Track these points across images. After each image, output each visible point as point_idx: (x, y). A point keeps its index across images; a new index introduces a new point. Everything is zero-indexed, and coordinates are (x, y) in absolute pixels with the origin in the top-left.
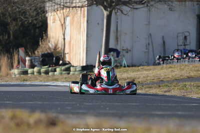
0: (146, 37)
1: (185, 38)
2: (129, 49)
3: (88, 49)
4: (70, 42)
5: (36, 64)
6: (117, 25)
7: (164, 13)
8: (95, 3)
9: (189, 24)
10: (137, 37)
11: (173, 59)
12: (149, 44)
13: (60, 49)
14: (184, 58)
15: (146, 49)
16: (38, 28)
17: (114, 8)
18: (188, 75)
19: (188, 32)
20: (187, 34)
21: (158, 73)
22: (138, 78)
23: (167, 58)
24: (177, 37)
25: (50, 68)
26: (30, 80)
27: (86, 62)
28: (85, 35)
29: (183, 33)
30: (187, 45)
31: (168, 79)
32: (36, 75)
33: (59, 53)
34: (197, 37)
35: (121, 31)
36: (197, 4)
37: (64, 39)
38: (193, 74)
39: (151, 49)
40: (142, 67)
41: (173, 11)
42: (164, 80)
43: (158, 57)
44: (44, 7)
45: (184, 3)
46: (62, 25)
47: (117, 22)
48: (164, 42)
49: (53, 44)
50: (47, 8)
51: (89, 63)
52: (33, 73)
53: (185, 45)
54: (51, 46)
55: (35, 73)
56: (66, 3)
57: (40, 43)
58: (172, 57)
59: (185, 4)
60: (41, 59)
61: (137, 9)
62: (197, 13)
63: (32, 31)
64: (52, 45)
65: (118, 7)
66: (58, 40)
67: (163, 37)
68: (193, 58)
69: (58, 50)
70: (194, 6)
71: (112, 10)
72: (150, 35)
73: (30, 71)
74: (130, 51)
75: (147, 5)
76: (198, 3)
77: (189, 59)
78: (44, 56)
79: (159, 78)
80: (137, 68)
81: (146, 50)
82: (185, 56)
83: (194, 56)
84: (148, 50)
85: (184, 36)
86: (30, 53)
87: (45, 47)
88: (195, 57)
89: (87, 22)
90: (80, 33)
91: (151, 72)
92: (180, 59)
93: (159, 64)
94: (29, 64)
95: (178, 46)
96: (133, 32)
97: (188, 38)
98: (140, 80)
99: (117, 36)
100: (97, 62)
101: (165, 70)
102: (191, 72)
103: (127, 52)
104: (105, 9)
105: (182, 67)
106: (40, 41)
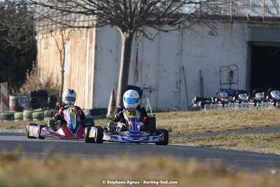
0: (176, 71)
1: (231, 73)
2: (152, 87)
3: (96, 87)
4: (70, 76)
5: (24, 105)
6: (137, 54)
7: (202, 38)
8: (109, 21)
9: (236, 54)
10: (165, 71)
11: (217, 102)
12: (180, 81)
13: (54, 85)
14: (232, 102)
15: (177, 88)
16: (23, 56)
17: (136, 30)
18: (244, 124)
19: (236, 65)
20: (233, 68)
21: (200, 120)
22: (175, 128)
23: (208, 101)
24: (220, 72)
25: (46, 112)
26: (18, 127)
27: (93, 104)
28: (93, 67)
29: (228, 67)
30: (233, 83)
31: (218, 130)
32: (26, 122)
33: (54, 90)
34: (247, 72)
35: (142, 63)
36: (249, 27)
37: (63, 71)
38: (250, 124)
39: (183, 89)
40: (174, 113)
41: (215, 35)
42: (212, 130)
43: (195, 99)
44: (32, 27)
45: (230, 25)
46: (60, 52)
47: (137, 50)
48: (201, 79)
49: (45, 78)
50: (37, 29)
51: (97, 106)
52: (21, 118)
53: (230, 84)
54: (42, 81)
55: (24, 119)
56: (70, 21)
57: (28, 77)
58: (216, 100)
59: (232, 27)
60: (30, 100)
61: (167, 31)
62: (248, 39)
63: (15, 60)
64: (44, 80)
65: (141, 28)
66: (53, 73)
67: (200, 72)
68: (245, 101)
69: (52, 87)
70: (244, 29)
71: (133, 33)
72: (183, 68)
73: (17, 115)
74: (154, 89)
75: (179, 27)
76: (250, 25)
77: (240, 103)
78: (34, 94)
79: (205, 128)
80: (167, 114)
81: (176, 90)
82: (234, 98)
83: (248, 98)
84: (180, 89)
85: (229, 71)
86: (13, 91)
87: (34, 82)
88: (249, 100)
89: (96, 48)
90: (84, 63)
91: (189, 119)
92: (227, 103)
93: (197, 109)
94: (14, 105)
95: (221, 84)
96: (158, 64)
97: (235, 73)
98: (179, 130)
99: (137, 68)
100: (110, 104)
101: (208, 117)
102: (248, 121)
103: (150, 92)
104: (123, 32)
105: (232, 114)
106: (27, 74)
